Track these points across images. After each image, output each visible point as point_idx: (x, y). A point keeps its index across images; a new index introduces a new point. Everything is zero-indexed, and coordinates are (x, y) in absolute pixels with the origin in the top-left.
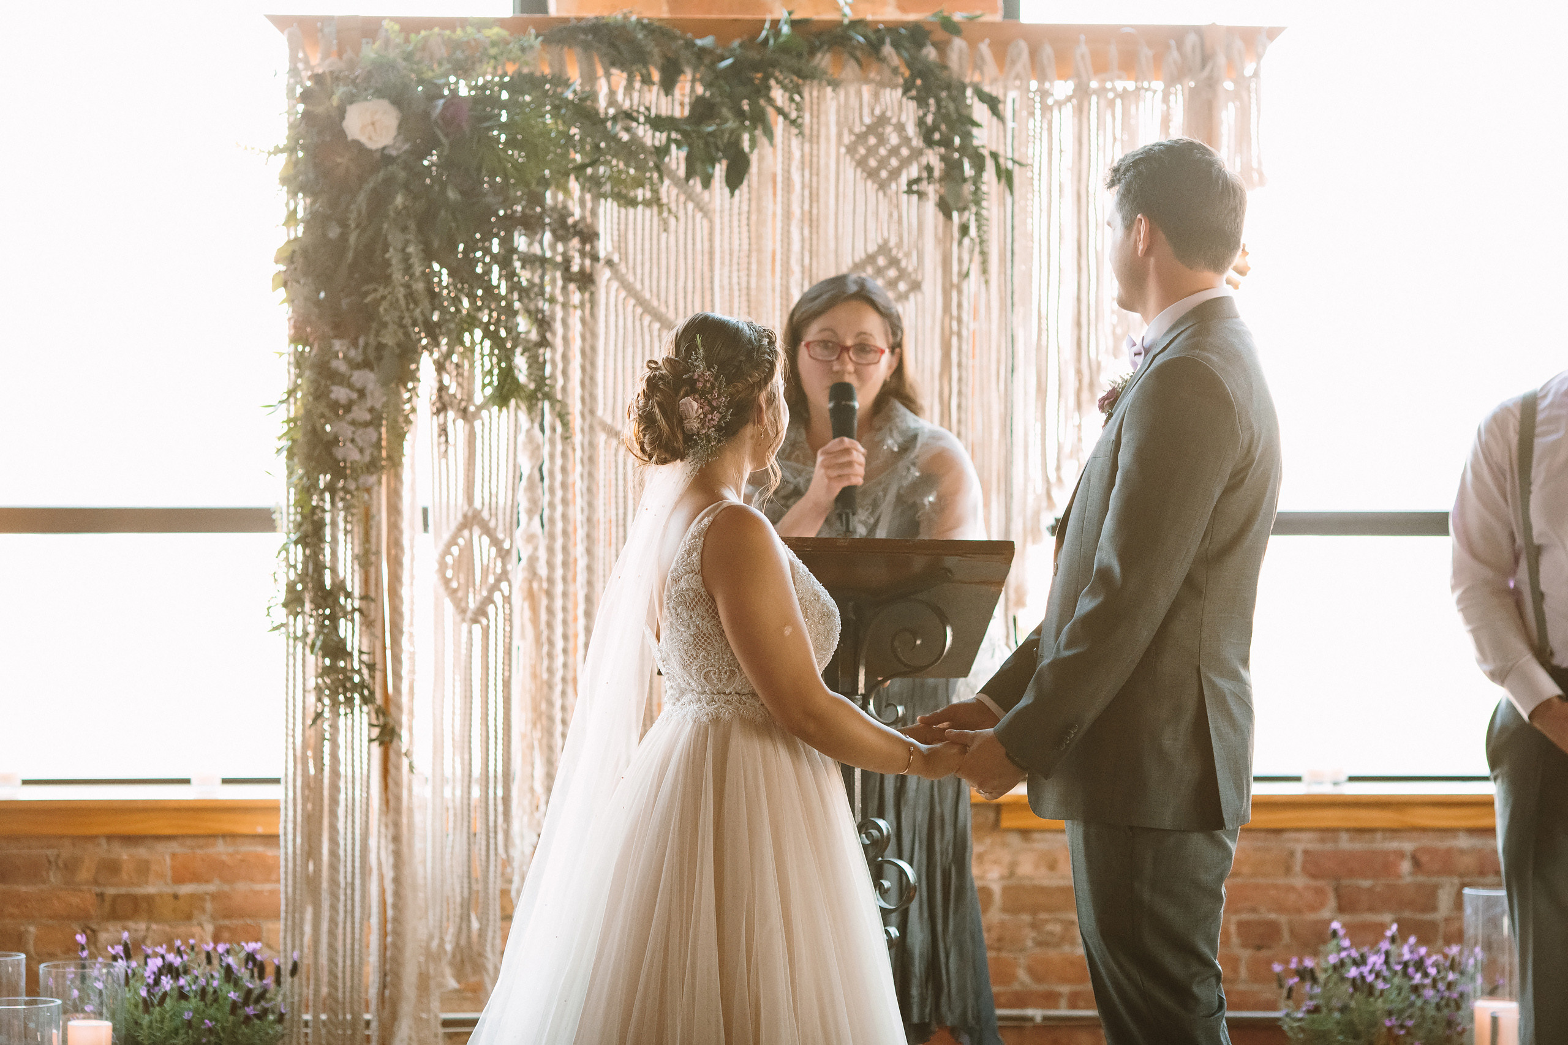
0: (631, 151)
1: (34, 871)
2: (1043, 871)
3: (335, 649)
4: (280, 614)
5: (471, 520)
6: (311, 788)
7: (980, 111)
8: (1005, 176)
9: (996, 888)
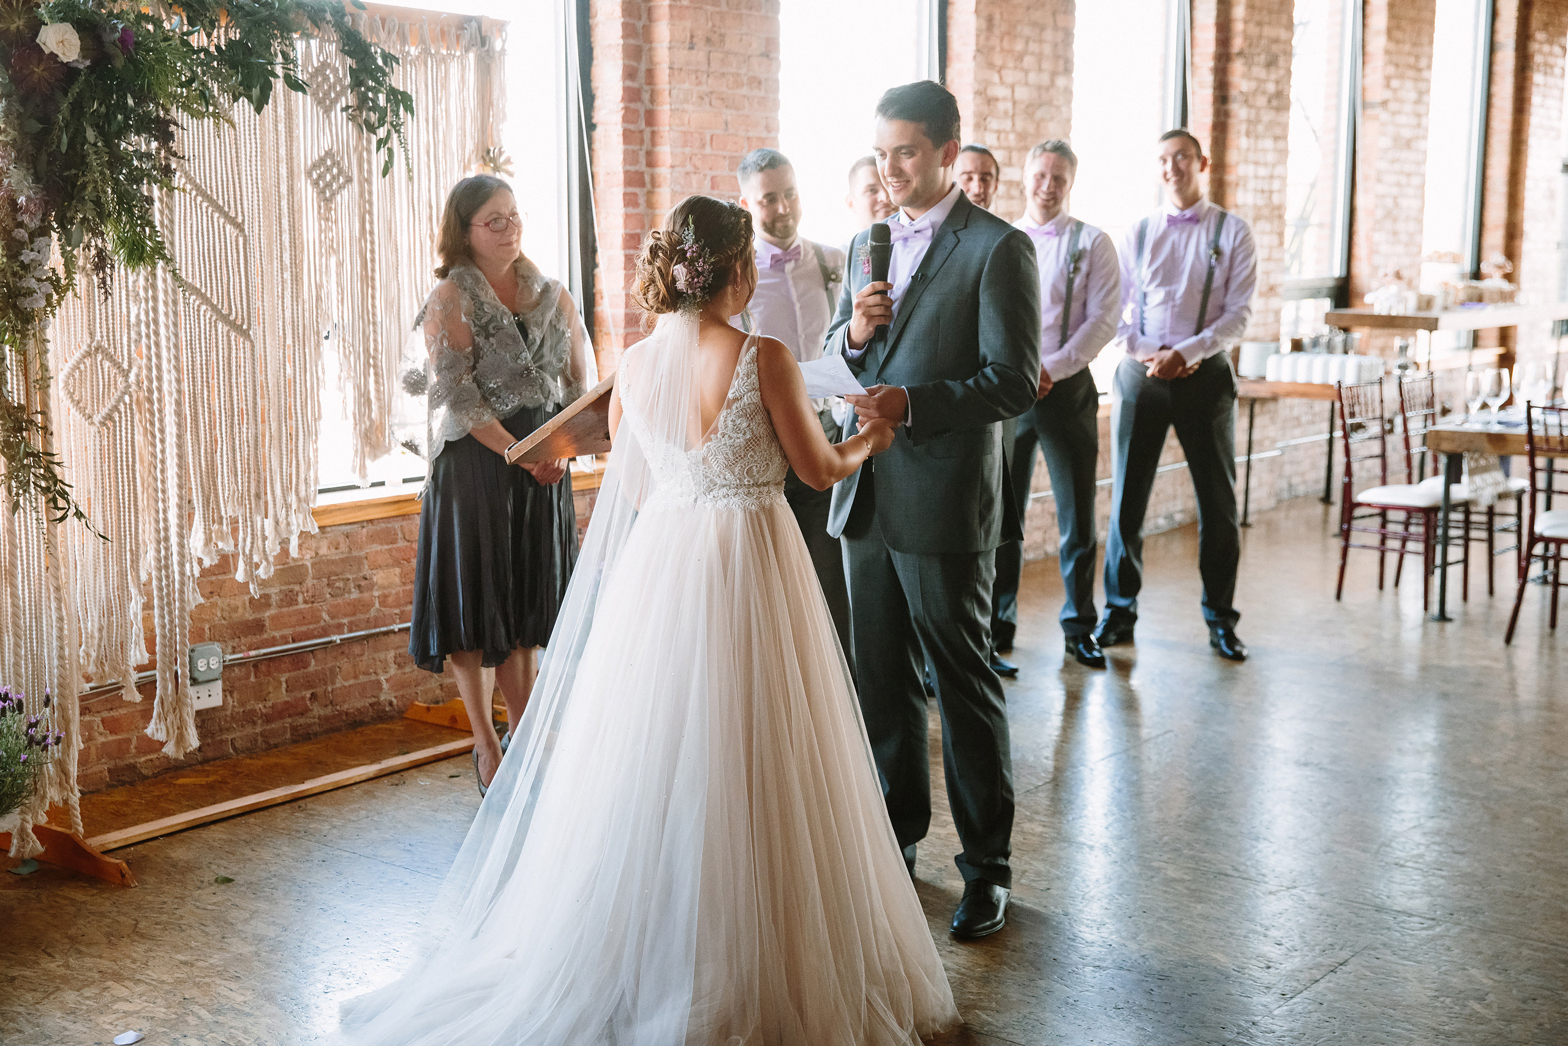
2: (333, 551)
9: (309, 564)
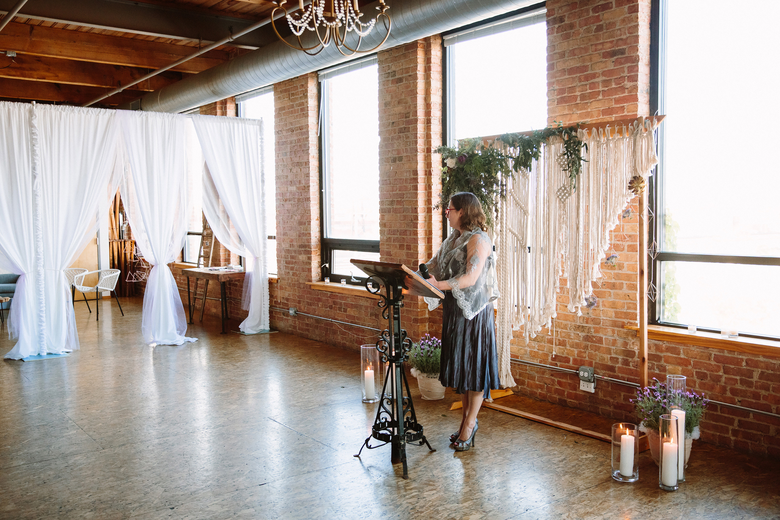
7: (583, 149)
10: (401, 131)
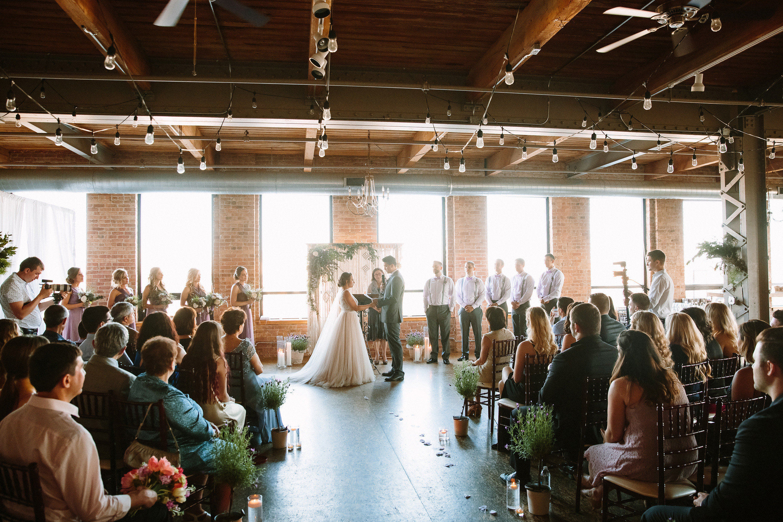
0: (341, 256)
1: (283, 327)
3: (313, 305)
4: (307, 302)
5: (325, 293)
6: (310, 319)
7: (375, 252)
8: (378, 258)
10: (240, 233)
